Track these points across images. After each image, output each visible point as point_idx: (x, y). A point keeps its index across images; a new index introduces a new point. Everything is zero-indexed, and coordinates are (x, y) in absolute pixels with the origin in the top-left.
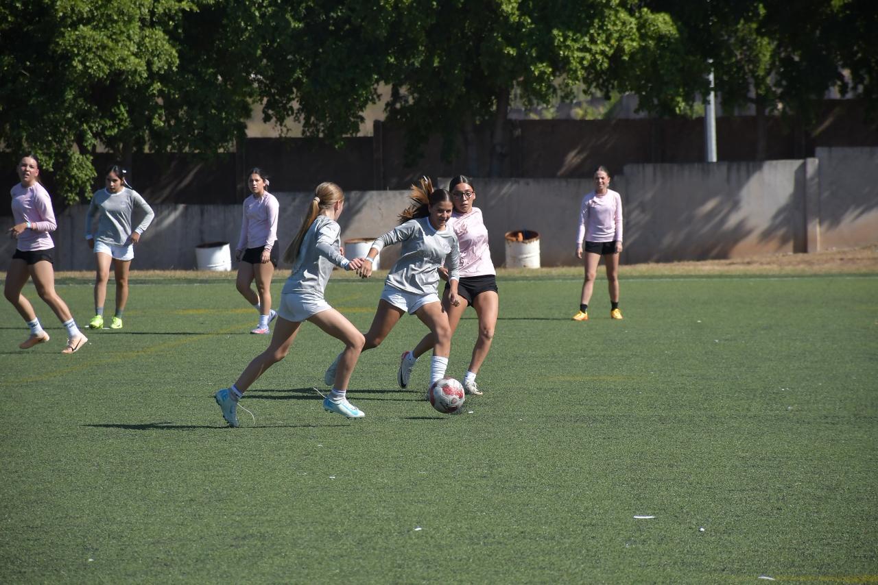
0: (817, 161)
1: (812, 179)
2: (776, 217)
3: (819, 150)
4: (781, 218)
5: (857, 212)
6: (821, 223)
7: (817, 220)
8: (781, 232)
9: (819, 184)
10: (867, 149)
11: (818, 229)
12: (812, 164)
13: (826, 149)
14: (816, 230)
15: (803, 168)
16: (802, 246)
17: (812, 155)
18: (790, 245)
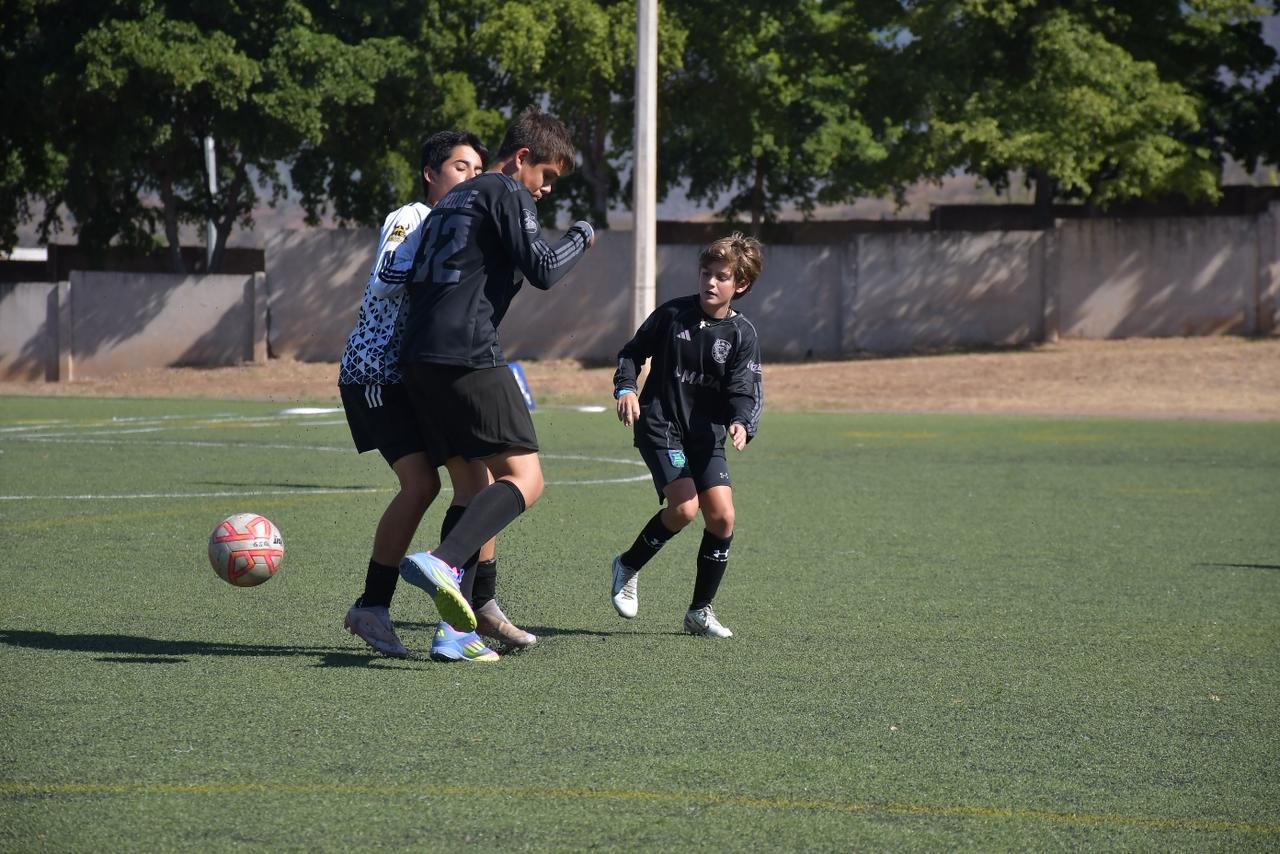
0: (69, 285)
1: (64, 305)
2: (26, 348)
3: (73, 274)
4: (30, 350)
5: (112, 343)
6: (74, 353)
7: (70, 351)
8: (31, 364)
9: (72, 312)
10: (120, 275)
11: (70, 358)
12: (65, 287)
13: (80, 273)
14: (69, 363)
15: (55, 293)
16: (54, 375)
17: (65, 278)
18: (43, 376)
